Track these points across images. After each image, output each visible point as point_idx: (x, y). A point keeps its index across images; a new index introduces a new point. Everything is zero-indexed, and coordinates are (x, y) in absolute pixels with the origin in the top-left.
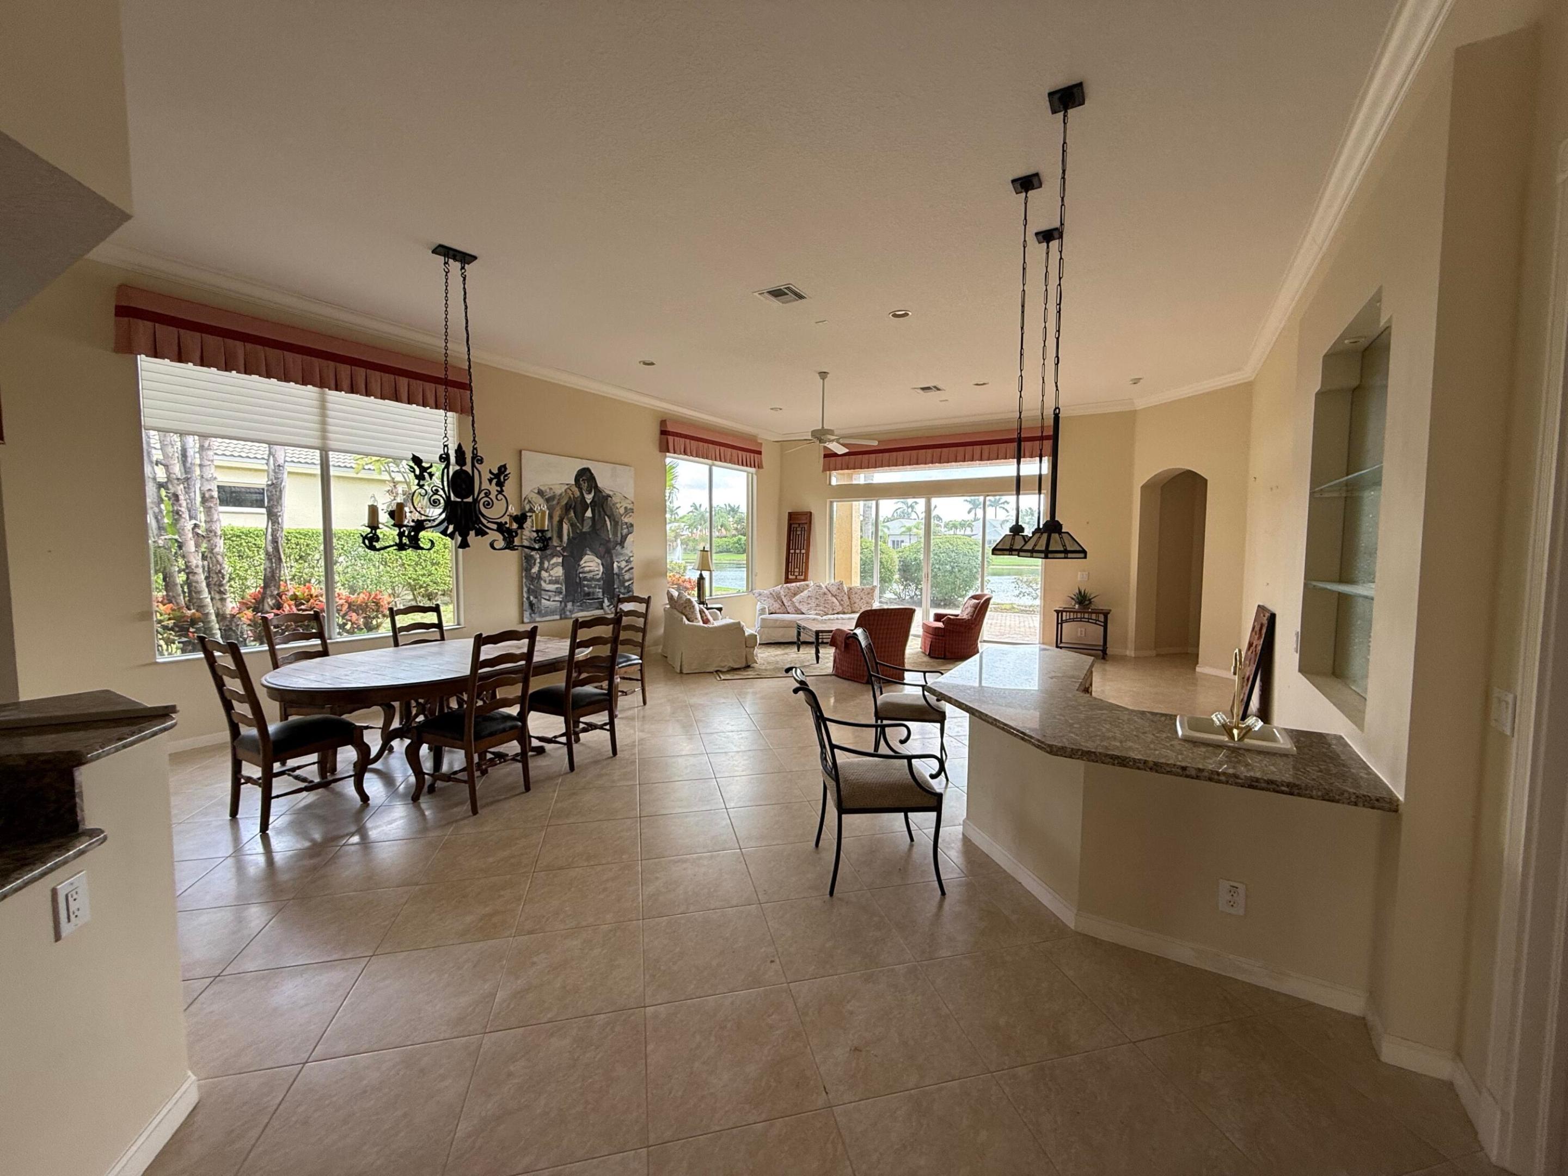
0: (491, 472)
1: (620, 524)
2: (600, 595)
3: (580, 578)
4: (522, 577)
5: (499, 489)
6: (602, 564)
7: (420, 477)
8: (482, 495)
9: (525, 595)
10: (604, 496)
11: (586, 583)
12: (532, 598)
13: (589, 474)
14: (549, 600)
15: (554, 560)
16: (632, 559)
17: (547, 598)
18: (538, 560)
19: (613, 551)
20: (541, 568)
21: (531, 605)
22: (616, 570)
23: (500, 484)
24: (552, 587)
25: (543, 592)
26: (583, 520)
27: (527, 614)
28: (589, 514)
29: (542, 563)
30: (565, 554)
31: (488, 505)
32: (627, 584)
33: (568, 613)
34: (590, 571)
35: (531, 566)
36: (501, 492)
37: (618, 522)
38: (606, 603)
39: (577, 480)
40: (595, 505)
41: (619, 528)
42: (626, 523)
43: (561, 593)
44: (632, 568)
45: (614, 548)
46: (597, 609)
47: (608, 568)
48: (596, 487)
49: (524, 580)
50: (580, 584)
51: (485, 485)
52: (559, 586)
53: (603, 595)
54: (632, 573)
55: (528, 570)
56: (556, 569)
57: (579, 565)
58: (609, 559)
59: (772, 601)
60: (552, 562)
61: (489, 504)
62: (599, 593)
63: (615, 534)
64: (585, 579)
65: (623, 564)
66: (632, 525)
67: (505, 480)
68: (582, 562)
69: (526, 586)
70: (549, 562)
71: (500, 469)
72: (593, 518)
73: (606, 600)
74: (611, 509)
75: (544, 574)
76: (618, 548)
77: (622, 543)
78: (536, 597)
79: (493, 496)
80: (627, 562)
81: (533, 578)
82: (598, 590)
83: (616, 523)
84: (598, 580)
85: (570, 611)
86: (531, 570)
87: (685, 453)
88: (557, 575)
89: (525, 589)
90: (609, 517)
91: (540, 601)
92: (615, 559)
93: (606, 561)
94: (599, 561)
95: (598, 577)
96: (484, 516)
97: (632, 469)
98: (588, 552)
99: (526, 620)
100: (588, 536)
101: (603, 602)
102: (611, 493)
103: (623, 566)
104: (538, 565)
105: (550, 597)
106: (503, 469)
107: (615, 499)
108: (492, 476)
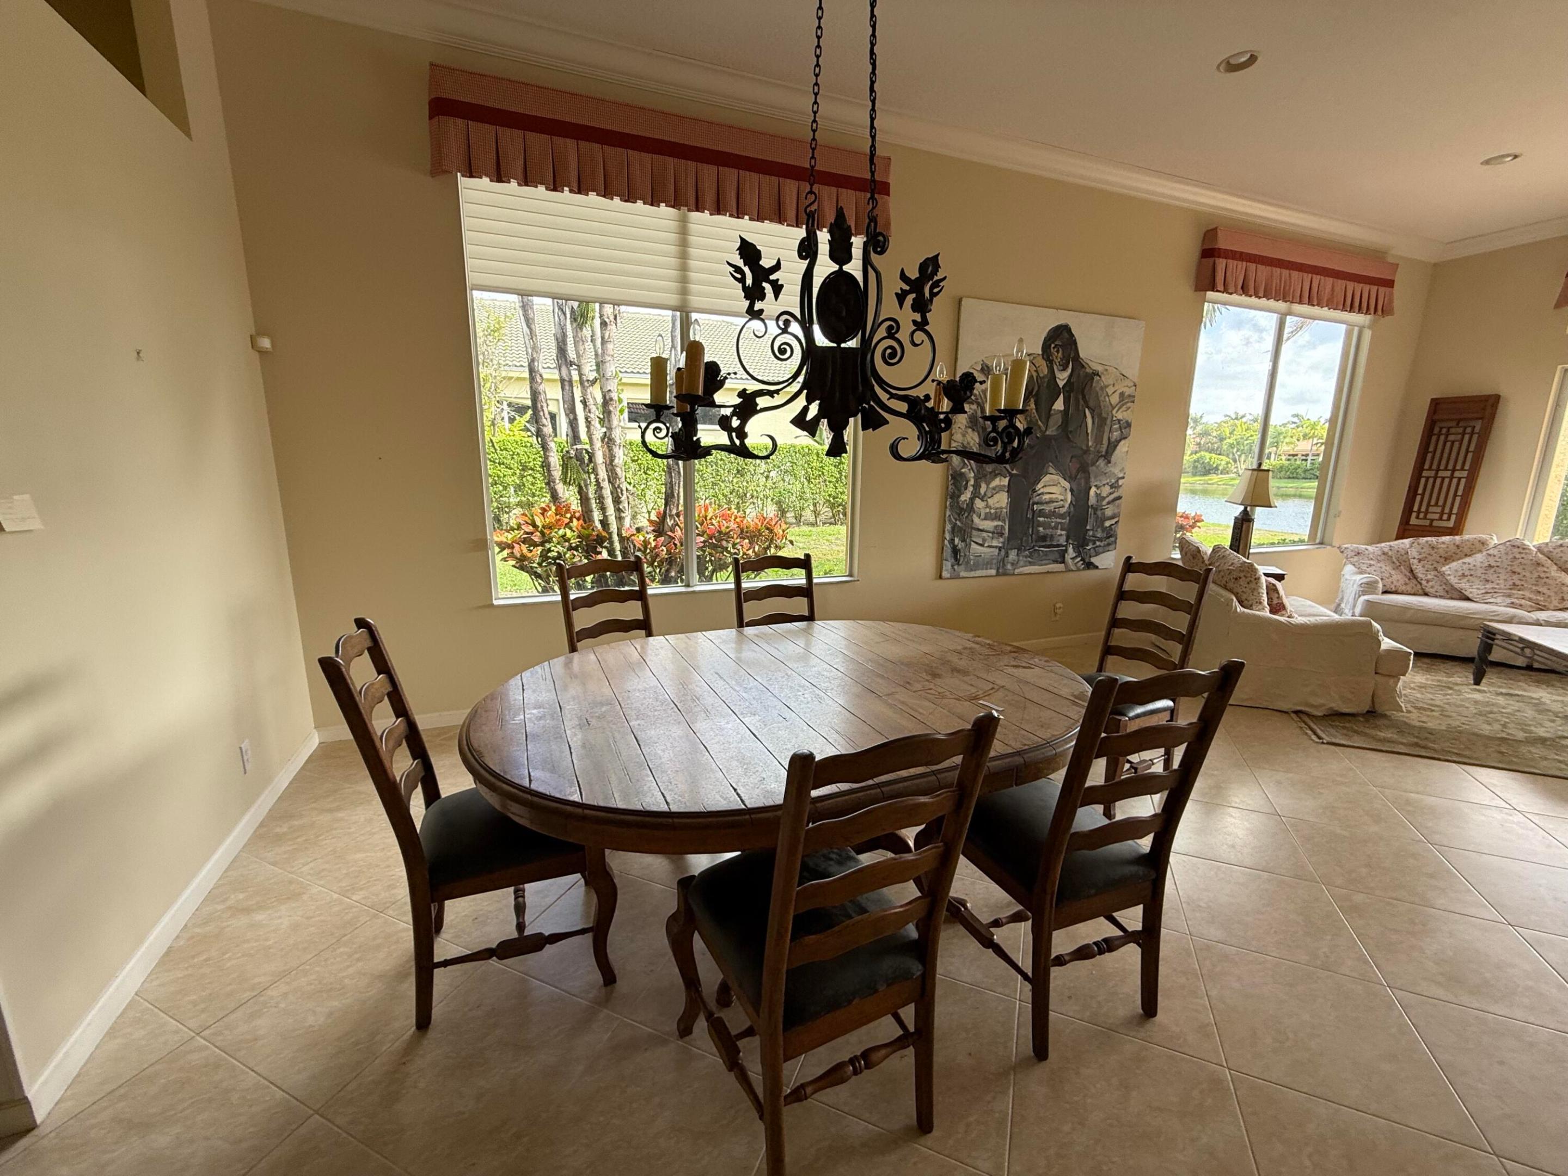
0: (903, 277)
1: (1108, 422)
2: (1062, 541)
3: (1033, 511)
4: (946, 507)
5: (918, 317)
6: (1072, 490)
7: (754, 294)
8: (882, 332)
9: (948, 536)
10: (1087, 375)
11: (1041, 519)
12: (957, 541)
13: (1066, 335)
14: (982, 545)
15: (996, 482)
16: (1121, 482)
17: (981, 542)
18: (972, 482)
19: (1091, 469)
20: (975, 494)
21: (955, 551)
22: (1092, 500)
23: (921, 306)
24: (989, 525)
25: (974, 533)
26: (1049, 416)
27: (947, 565)
28: (1059, 405)
29: (977, 486)
30: (1014, 472)
31: (891, 357)
32: (1107, 524)
33: (1009, 567)
34: (1051, 501)
35: (959, 490)
36: (921, 326)
37: (1106, 419)
38: (1071, 552)
39: (1046, 346)
40: (1071, 391)
41: (1107, 429)
42: (1119, 421)
43: (1001, 534)
44: (1119, 498)
45: (1093, 464)
46: (1056, 562)
47: (1080, 495)
48: (1077, 358)
49: (948, 513)
50: (1032, 522)
51: (890, 308)
52: (1000, 523)
53: (1067, 541)
54: (1119, 506)
55: (955, 496)
56: (997, 497)
57: (1034, 491)
58: (1083, 481)
59: (1388, 568)
60: (993, 484)
61: (893, 355)
62: (1061, 536)
63: (1098, 440)
64: (1041, 513)
65: (1106, 490)
66: (1128, 425)
67: (933, 295)
68: (1039, 486)
69: (950, 520)
70: (988, 485)
71: (923, 267)
72: (1065, 412)
73: (1070, 549)
74: (1097, 397)
75: (979, 504)
76: (1101, 463)
77: (1107, 456)
78: (963, 540)
79: (903, 335)
80: (1112, 487)
81: (962, 509)
82: (1059, 532)
83: (1101, 421)
84: (1062, 516)
85: (1012, 564)
86: (959, 496)
87: (1245, 290)
88: (998, 505)
89: (948, 527)
90: (1092, 411)
91: (968, 546)
92: (1093, 482)
93: (1079, 484)
94: (1067, 485)
95: (1063, 511)
96: (881, 383)
97: (1143, 323)
98: (1051, 470)
99: (945, 574)
100: (1053, 442)
101: (1066, 551)
102: (1099, 368)
103: (1104, 494)
104: (971, 489)
105: (984, 540)
106: (930, 266)
107: (1106, 380)
108: (907, 288)
